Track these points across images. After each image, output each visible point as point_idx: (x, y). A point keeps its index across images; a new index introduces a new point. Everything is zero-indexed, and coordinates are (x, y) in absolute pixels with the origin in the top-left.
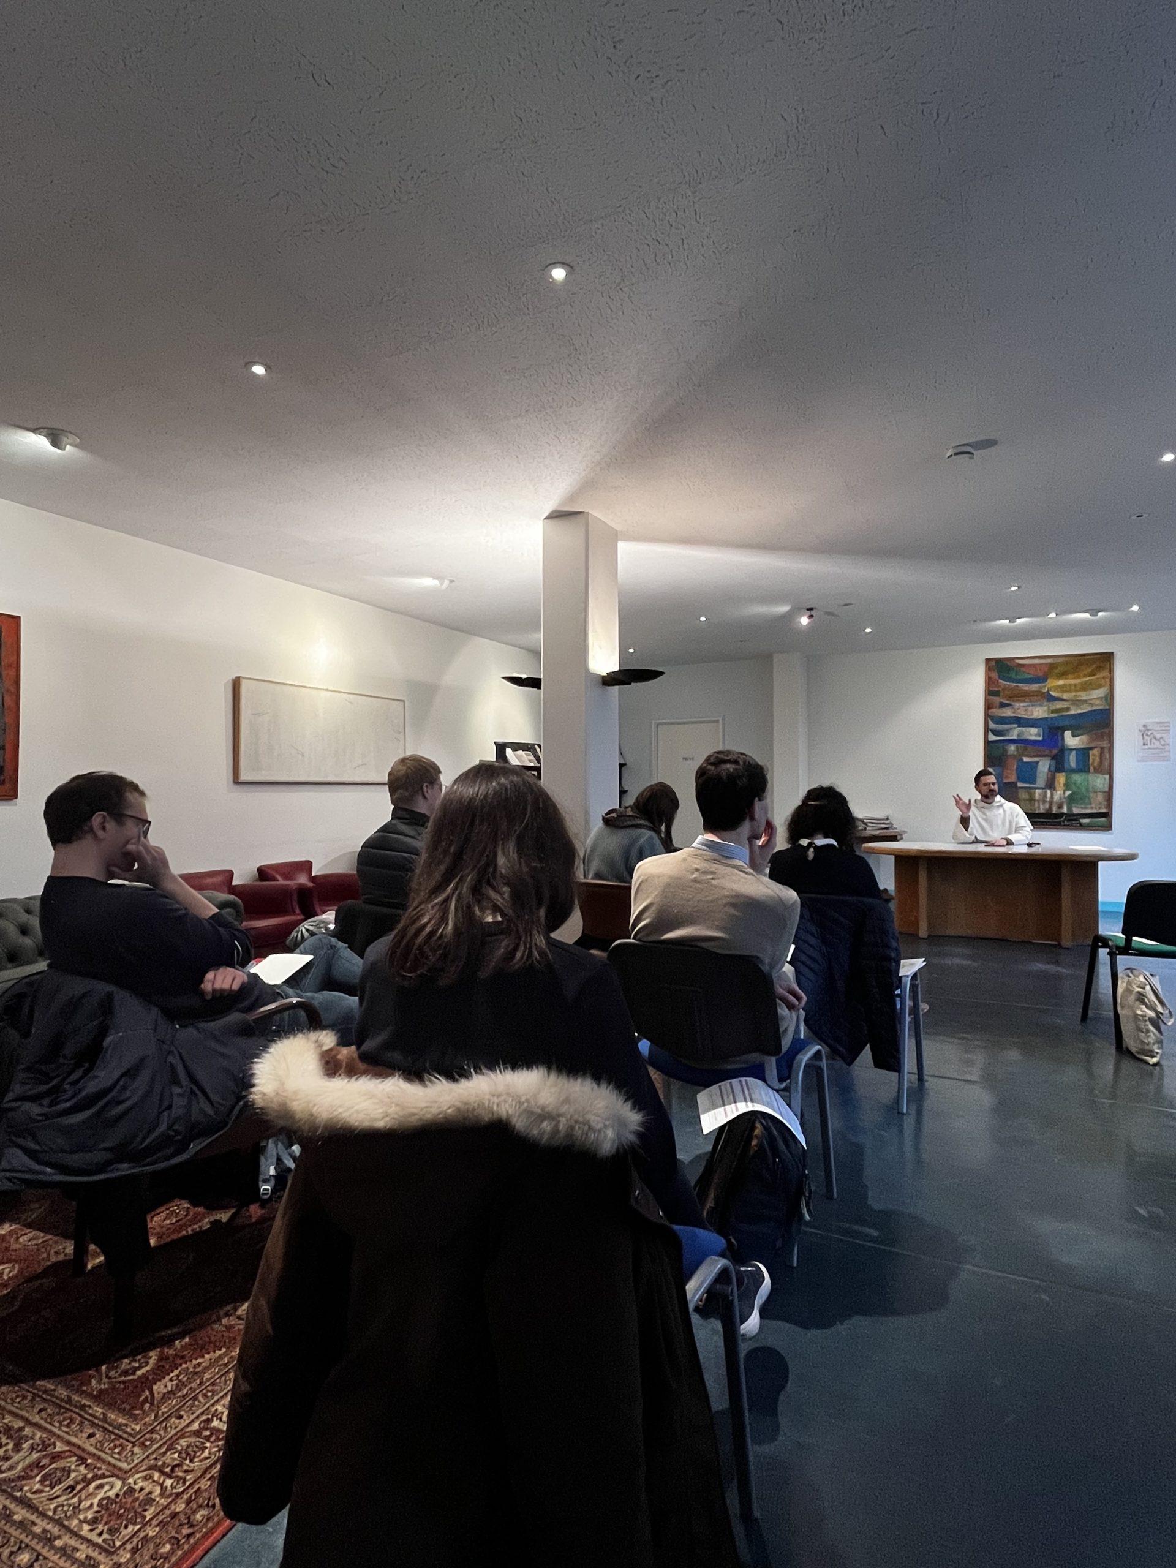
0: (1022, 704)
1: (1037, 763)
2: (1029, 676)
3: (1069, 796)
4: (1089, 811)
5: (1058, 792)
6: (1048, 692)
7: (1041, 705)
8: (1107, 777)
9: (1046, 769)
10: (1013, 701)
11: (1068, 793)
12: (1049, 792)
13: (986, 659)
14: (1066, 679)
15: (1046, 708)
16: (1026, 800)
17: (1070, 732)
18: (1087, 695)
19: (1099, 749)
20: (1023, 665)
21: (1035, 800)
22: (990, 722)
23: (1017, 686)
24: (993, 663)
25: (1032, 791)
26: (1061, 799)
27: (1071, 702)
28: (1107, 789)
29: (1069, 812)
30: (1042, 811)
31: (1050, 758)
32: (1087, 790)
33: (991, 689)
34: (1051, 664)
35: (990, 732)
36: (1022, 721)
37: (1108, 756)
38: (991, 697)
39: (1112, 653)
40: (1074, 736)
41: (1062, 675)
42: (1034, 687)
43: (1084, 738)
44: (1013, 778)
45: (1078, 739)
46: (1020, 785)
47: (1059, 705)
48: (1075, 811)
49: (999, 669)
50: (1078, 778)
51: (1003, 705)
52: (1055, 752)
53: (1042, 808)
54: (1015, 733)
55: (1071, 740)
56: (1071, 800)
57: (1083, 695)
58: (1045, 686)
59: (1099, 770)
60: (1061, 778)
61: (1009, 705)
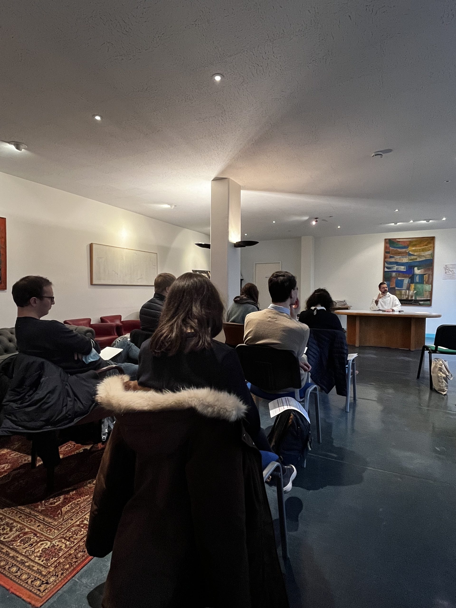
0: (398, 257)
1: (404, 280)
2: (402, 246)
3: (415, 293)
4: (423, 299)
5: (411, 291)
6: (409, 252)
7: (406, 257)
8: (431, 285)
9: (407, 282)
10: (395, 256)
11: (415, 292)
12: (408, 291)
13: (385, 239)
14: (416, 247)
15: (408, 258)
16: (398, 294)
17: (417, 268)
18: (424, 253)
19: (428, 274)
20: (399, 242)
21: (402, 294)
22: (386, 264)
23: (397, 250)
24: (388, 240)
25: (401, 291)
26: (412, 294)
27: (418, 256)
28: (430, 290)
29: (415, 299)
30: (405, 299)
31: (408, 278)
32: (423, 290)
33: (387, 251)
34: (410, 241)
35: (386, 268)
36: (398, 264)
37: (431, 277)
38: (386, 254)
39: (435, 237)
40: (418, 269)
41: (414, 246)
42: (404, 250)
43: (422, 270)
44: (394, 286)
45: (420, 270)
46: (396, 288)
47: (413, 257)
48: (418, 299)
49: (390, 243)
50: (419, 286)
51: (391, 257)
52: (411, 275)
53: (405, 298)
54: (395, 268)
55: (417, 271)
56: (416, 294)
57: (423, 254)
58: (407, 250)
59: (427, 283)
60: (413, 286)
61: (393, 257)
